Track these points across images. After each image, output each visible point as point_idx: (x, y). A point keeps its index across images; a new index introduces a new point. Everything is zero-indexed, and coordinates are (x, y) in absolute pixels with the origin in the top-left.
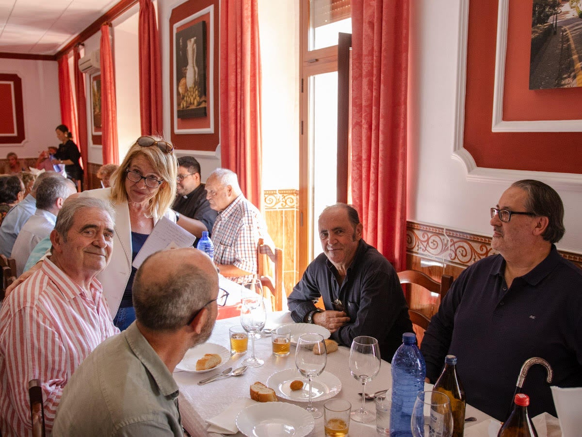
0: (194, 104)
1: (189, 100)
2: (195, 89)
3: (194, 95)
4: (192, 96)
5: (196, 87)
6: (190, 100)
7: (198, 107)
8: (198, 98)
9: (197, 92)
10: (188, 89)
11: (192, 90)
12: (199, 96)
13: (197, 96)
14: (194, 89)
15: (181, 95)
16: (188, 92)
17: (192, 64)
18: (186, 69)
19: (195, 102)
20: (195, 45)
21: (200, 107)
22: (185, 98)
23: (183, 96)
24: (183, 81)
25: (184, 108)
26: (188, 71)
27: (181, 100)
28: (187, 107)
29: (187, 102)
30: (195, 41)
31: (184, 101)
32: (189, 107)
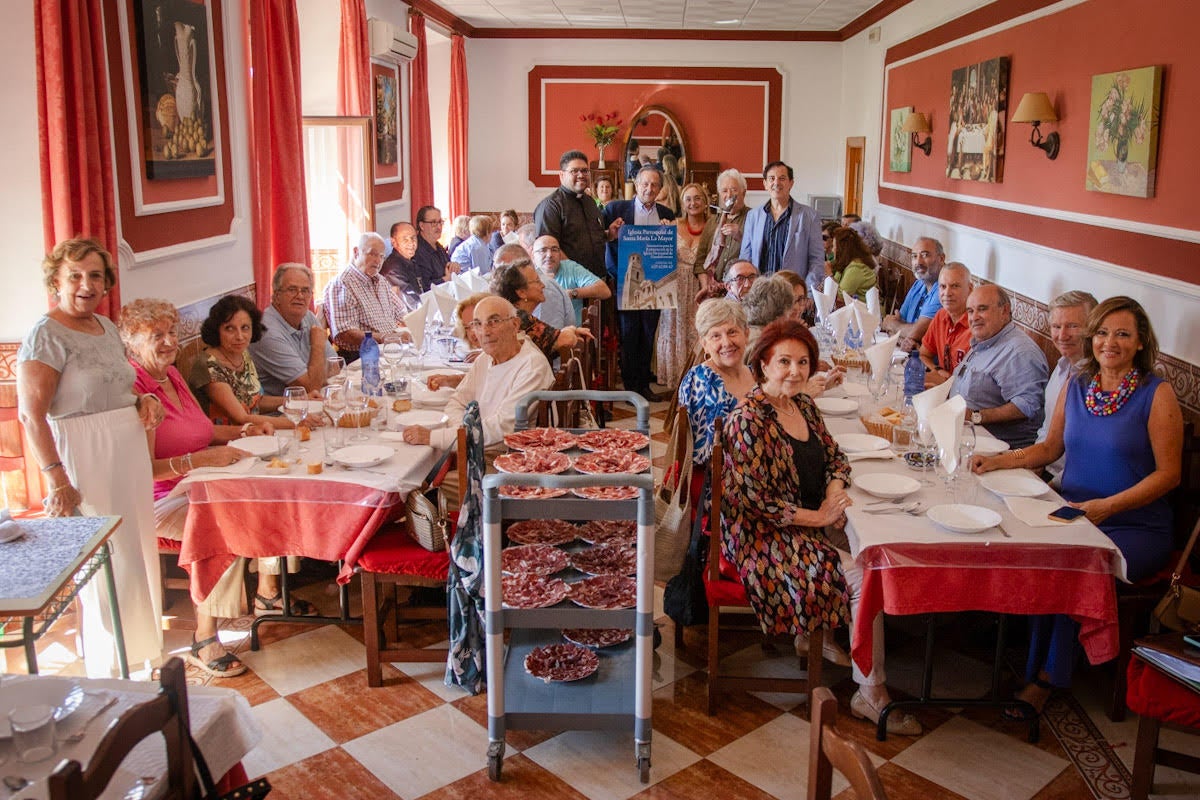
0: (196, 151)
1: (184, 144)
2: (196, 124)
3: (195, 136)
4: (192, 136)
5: (199, 121)
6: (188, 142)
7: (204, 158)
8: (204, 142)
9: (200, 131)
10: (182, 120)
11: (190, 123)
12: (205, 138)
13: (201, 137)
14: (194, 123)
15: (165, 131)
16: (181, 126)
17: (188, 74)
18: (174, 79)
19: (198, 148)
20: (193, 41)
21: (208, 158)
22: (175, 138)
23: (168, 131)
24: (168, 101)
25: (172, 158)
26: (179, 84)
27: (165, 140)
28: (179, 157)
29: (178, 146)
30: (194, 34)
31: (172, 143)
32: (183, 156)
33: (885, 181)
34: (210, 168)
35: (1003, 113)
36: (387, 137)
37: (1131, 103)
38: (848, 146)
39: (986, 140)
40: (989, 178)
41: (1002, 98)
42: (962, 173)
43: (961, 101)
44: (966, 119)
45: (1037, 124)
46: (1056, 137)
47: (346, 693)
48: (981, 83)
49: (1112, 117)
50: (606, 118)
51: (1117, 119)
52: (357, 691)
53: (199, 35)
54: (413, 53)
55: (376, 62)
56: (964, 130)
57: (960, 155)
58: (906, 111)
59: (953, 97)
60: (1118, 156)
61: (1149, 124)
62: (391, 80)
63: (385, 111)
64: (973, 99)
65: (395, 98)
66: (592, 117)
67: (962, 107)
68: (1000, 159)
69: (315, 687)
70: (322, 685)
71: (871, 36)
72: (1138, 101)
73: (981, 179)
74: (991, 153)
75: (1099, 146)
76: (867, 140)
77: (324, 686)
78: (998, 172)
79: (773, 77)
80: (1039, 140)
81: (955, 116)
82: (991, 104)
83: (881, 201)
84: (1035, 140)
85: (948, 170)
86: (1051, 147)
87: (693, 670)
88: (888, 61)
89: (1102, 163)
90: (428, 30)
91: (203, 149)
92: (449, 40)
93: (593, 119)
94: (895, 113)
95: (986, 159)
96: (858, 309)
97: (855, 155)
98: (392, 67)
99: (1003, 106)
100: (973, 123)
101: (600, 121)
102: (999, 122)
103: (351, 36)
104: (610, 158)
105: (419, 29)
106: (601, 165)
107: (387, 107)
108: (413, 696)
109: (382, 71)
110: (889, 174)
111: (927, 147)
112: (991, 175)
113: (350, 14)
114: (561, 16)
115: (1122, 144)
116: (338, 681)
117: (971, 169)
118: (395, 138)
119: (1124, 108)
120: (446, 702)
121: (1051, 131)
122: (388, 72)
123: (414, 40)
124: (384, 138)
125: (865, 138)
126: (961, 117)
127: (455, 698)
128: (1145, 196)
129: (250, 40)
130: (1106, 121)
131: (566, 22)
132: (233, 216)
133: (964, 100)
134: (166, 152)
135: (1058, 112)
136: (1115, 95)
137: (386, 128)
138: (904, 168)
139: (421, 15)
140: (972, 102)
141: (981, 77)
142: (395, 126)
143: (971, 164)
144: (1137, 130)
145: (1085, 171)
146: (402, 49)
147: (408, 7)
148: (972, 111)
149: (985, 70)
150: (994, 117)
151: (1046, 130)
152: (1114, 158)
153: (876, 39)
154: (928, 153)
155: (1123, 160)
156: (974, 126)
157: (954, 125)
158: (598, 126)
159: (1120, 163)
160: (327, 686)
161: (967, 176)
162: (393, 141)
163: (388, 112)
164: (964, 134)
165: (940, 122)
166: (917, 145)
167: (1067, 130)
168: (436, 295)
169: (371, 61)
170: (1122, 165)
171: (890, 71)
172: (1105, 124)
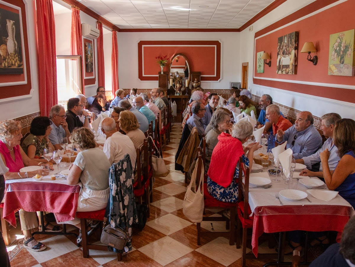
0: (15, 65)
1: (11, 62)
2: (15, 55)
3: (15, 59)
4: (14, 60)
5: (17, 54)
7: (19, 68)
8: (18, 62)
9: (17, 58)
10: (10, 54)
11: (13, 55)
13: (18, 60)
15: (3, 57)
16: (9, 56)
17: (12, 38)
18: (6, 39)
19: (16, 64)
20: (14, 26)
21: (20, 68)
22: (7, 60)
23: (4, 57)
24: (4, 47)
25: (6, 67)
26: (8, 41)
27: (2, 61)
28: (9, 67)
29: (8, 63)
30: (14, 24)
31: (6, 62)
32: (10, 67)
33: (255, 76)
34: (22, 71)
35: (297, 50)
36: (89, 63)
37: (345, 43)
38: (243, 66)
39: (291, 60)
40: (292, 73)
41: (296, 45)
42: (282, 72)
43: (281, 48)
44: (283, 53)
45: (309, 53)
46: (316, 58)
47: (64, 262)
48: (288, 41)
49: (338, 48)
50: (163, 58)
51: (340, 49)
52: (68, 261)
53: (17, 24)
54: (98, 35)
55: (85, 38)
56: (283, 57)
57: (281, 66)
58: (262, 53)
59: (278, 47)
60: (340, 62)
61: (353, 50)
62: (90, 44)
63: (89, 54)
64: (286, 47)
65: (92, 50)
66: (159, 57)
67: (282, 50)
68: (296, 66)
69: (52, 260)
70: (55, 258)
71: (250, 30)
72: (348, 42)
73: (289, 73)
74: (293, 65)
75: (333, 60)
76: (249, 63)
77: (55, 259)
78: (296, 71)
79: (218, 44)
80: (310, 59)
81: (279, 53)
82: (292, 48)
83: (254, 83)
84: (309, 59)
85: (277, 71)
86: (315, 61)
87: (192, 250)
88: (255, 37)
89: (334, 65)
90: (103, 28)
91: (18, 65)
92: (111, 32)
93: (159, 58)
94: (258, 54)
95: (291, 67)
96: (249, 118)
97: (245, 68)
98: (91, 40)
99: (297, 48)
100: (286, 55)
101: (162, 59)
102: (295, 54)
103: (75, 28)
104: (165, 71)
105: (100, 28)
106: (162, 73)
107: (89, 53)
108: (88, 263)
109: (88, 41)
110: (256, 74)
111: (269, 64)
112: (293, 72)
113: (74, 21)
114: (148, 25)
115: (342, 58)
116: (61, 257)
117: (285, 70)
118: (92, 64)
119: (343, 45)
120: (100, 265)
121: (315, 55)
122: (90, 42)
123: (98, 31)
124: (88, 63)
125: (248, 63)
126: (281, 53)
127: (104, 263)
128: (351, 76)
129: (37, 29)
130: (336, 51)
131: (150, 27)
132: (31, 88)
133: (282, 48)
134: (3, 65)
135: (317, 49)
136: (339, 40)
137: (89, 60)
138: (262, 72)
139: (101, 23)
140: (285, 48)
141: (288, 39)
142: (92, 60)
143: (285, 69)
144: (348, 52)
145: (328, 68)
146: (93, 33)
147: (96, 20)
148: (285, 50)
149: (290, 36)
150: (293, 52)
151: (313, 55)
152: (339, 63)
153: (251, 30)
154: (270, 66)
155: (343, 63)
156: (286, 56)
157: (279, 56)
158: (161, 60)
159: (341, 65)
160: (57, 259)
161: (284, 73)
162: (91, 64)
163: (90, 55)
164: (283, 59)
165: (274, 55)
166: (266, 64)
167: (320, 55)
168: (102, 115)
169: (83, 37)
170: (342, 65)
171: (256, 40)
172: (335, 51)
